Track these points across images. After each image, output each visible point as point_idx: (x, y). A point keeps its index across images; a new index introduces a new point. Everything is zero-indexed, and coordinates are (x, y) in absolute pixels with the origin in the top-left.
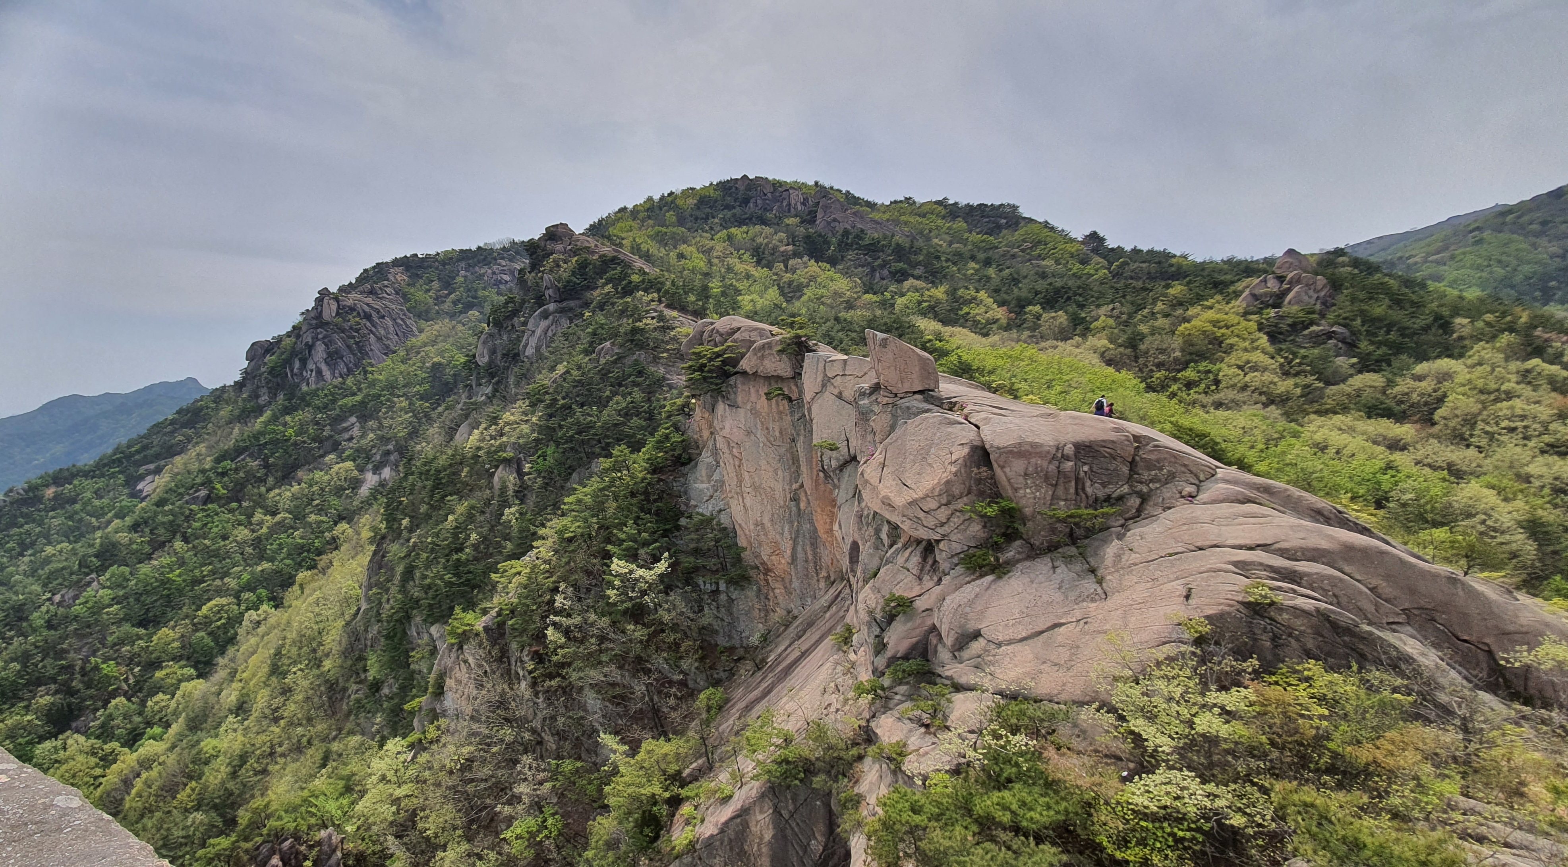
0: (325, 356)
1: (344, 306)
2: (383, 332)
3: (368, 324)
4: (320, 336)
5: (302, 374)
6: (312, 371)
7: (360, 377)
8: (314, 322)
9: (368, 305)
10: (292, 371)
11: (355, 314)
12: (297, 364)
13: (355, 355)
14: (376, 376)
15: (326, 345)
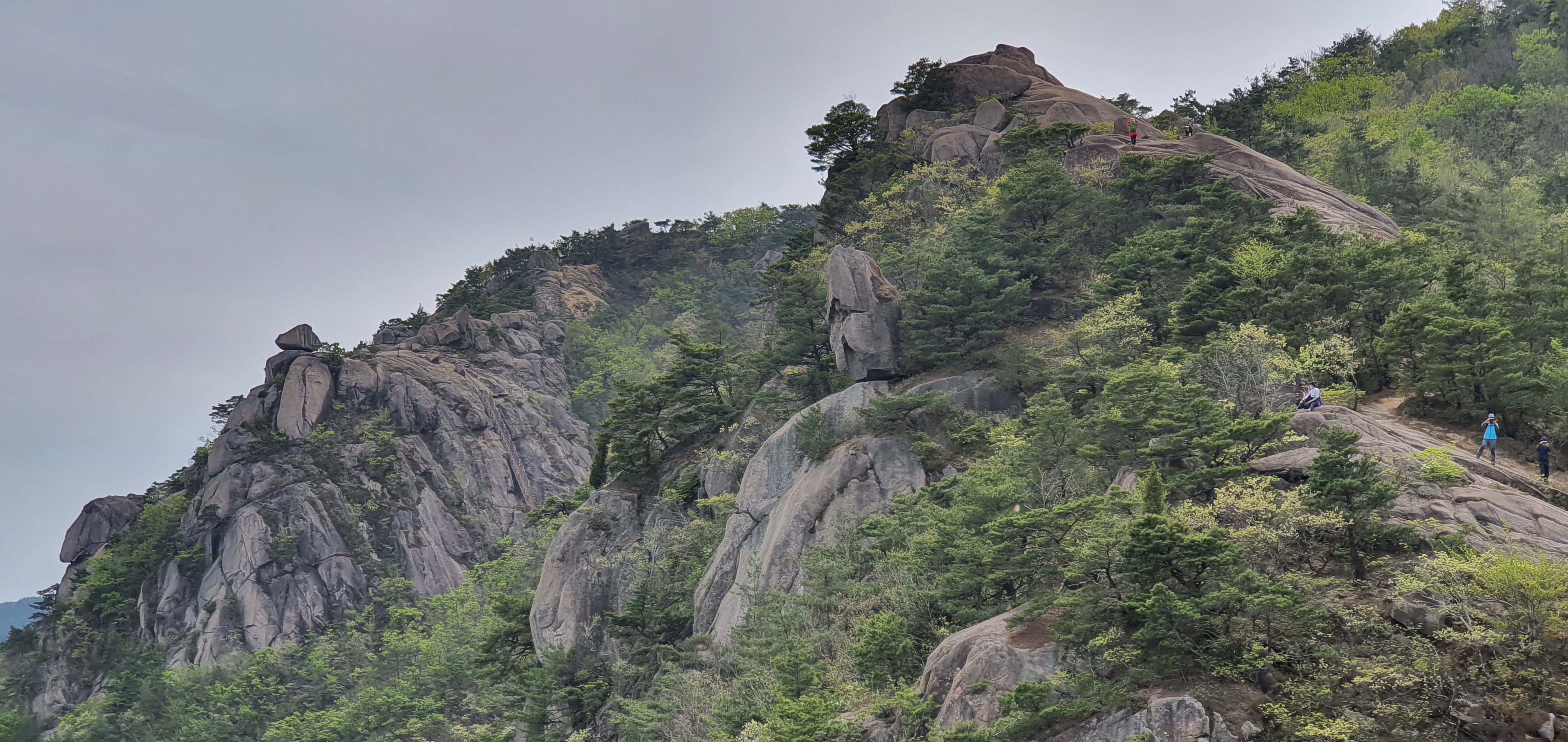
0: (259, 559)
1: (352, 391)
2: (467, 482)
3: (423, 452)
4: (257, 489)
5: (180, 617)
6: (211, 609)
7: (358, 641)
8: (248, 439)
9: (432, 385)
10: (153, 606)
11: (383, 414)
12: (171, 583)
13: (358, 558)
14: (413, 638)
15: (271, 520)
